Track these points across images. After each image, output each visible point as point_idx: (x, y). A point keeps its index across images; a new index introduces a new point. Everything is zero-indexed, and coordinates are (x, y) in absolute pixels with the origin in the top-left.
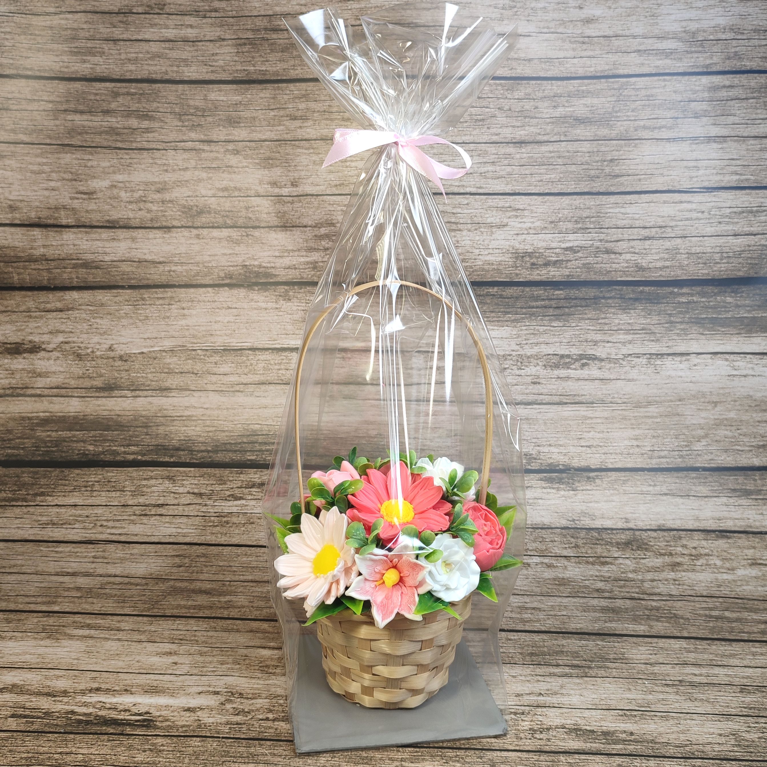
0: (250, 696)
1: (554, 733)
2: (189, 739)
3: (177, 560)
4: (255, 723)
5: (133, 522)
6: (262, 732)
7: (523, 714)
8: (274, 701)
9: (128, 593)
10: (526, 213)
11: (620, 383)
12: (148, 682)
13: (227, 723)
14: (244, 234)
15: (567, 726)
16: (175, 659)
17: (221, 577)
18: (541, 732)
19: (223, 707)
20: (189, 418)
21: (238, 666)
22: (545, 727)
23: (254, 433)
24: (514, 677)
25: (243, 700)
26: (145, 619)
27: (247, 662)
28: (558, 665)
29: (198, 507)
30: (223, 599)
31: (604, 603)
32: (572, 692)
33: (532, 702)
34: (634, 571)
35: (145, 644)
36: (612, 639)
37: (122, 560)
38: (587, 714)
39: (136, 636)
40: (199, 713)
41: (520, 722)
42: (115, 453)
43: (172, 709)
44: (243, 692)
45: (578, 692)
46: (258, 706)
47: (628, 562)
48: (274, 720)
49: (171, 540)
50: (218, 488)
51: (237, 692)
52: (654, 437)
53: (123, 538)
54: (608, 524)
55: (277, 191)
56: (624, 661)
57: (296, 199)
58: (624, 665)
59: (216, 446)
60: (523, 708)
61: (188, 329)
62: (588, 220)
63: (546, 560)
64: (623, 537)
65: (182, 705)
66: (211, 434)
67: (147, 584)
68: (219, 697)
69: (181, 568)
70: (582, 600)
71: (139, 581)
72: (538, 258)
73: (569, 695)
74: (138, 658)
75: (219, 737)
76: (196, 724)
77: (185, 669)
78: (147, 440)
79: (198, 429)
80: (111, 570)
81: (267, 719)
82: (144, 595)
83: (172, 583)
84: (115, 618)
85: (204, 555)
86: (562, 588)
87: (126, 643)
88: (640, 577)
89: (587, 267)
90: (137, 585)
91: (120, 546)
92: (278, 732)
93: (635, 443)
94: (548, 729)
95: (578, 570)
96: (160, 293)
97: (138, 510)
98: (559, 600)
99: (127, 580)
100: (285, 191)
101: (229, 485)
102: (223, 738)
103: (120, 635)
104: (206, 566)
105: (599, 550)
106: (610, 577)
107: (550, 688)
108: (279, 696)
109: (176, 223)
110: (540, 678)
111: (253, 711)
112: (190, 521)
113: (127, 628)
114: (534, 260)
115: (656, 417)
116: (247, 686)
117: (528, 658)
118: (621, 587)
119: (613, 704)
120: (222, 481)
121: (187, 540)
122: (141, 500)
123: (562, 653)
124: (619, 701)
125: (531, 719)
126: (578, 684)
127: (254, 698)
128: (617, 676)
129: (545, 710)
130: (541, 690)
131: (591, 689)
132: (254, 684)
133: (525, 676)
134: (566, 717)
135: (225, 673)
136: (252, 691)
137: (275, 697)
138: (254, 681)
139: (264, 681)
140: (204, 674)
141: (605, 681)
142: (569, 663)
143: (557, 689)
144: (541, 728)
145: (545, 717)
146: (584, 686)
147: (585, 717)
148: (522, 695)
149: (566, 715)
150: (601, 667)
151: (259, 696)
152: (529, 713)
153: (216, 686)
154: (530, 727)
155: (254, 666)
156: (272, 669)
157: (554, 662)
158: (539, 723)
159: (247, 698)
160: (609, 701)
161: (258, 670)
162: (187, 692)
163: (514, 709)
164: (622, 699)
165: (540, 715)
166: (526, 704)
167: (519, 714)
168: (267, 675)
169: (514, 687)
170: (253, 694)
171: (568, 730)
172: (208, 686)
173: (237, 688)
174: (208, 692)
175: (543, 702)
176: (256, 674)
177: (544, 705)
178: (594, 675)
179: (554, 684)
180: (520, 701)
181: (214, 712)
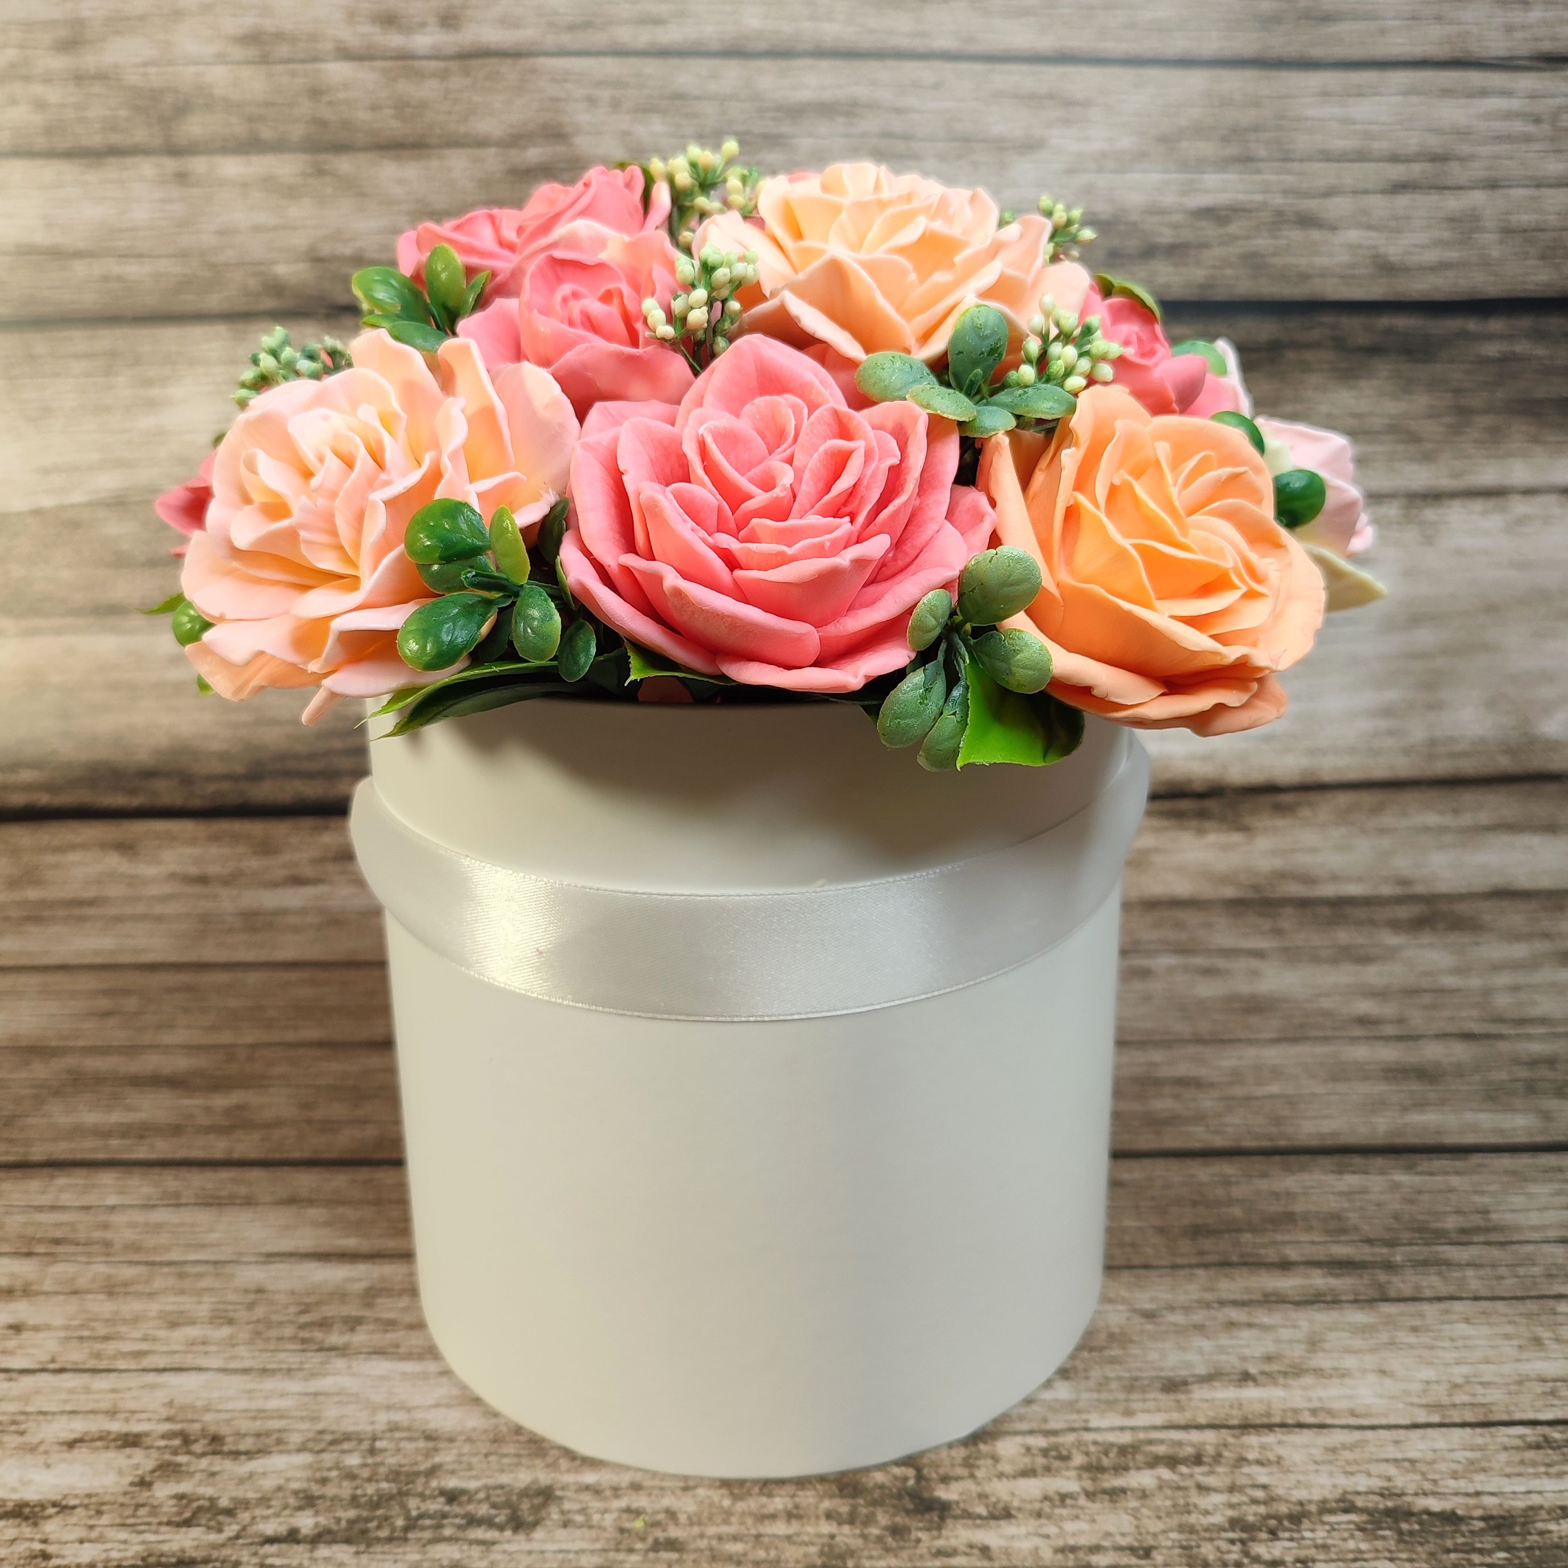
1: (1321, 1535)
4: (245, 1556)
7: (1197, 1460)
15: (1360, 1502)
17: (227, 1037)
18: (1273, 1533)
22: (1283, 1509)
24: (1150, 1316)
28: (1285, 1266)
30: (222, 1101)
32: (1350, 1362)
38: (1418, 1445)
40: (51, 1527)
41: (1195, 1498)
45: (1370, 1361)
56: (1493, 1237)
58: (1496, 1253)
60: (1195, 1436)
70: (1319, 1050)
73: (1343, 1374)
81: (292, 1537)
83: (72, 1060)
94: (1297, 1518)
98: (1253, 1051)
107: (1271, 1348)
110: (1236, 1315)
116: (242, 1404)
117: (1185, 1245)
118: (1427, 1008)
119: (1498, 1400)
123: (1288, 1219)
124: (1513, 1388)
125: (1228, 1481)
126: (1365, 1330)
127: (259, 1451)
128: (1483, 1293)
129: (1270, 1439)
130: (1244, 1359)
131: (1411, 1346)
132: (266, 1398)
133: (1187, 1309)
134: (1348, 1463)
135: (177, 1360)
136: (257, 1425)
137: (334, 1442)
138: (269, 1384)
139: (305, 1379)
140: (103, 1364)
141: (1446, 1312)
142: (1319, 1253)
143: (1297, 1352)
144: (1269, 1517)
145: (1275, 1469)
146: (1384, 1337)
147: (1412, 1462)
148: (1185, 1383)
149: (1347, 1455)
150: (1425, 1263)
151: (279, 1442)
152: (1218, 1457)
153: (133, 1412)
154: (1230, 1513)
155: (281, 1324)
156: (341, 1333)
157: (1271, 1255)
158: (1260, 1494)
159: (236, 1454)
160: (1480, 1390)
161: (294, 1339)
162: (31, 1439)
163: (1162, 1442)
164: (1520, 1383)
165: (1260, 1463)
166: (1202, 1420)
167: (1184, 1461)
168: (318, 1358)
169: (1153, 1356)
170: (258, 1435)
171: (1365, 1517)
172: (107, 1412)
173: (208, 1417)
174: (101, 1438)
175: (1259, 1408)
176: (282, 1356)
177: (1265, 1421)
178: (1407, 1291)
179: (1285, 1334)
180: (1181, 1409)
181: (105, 1520)
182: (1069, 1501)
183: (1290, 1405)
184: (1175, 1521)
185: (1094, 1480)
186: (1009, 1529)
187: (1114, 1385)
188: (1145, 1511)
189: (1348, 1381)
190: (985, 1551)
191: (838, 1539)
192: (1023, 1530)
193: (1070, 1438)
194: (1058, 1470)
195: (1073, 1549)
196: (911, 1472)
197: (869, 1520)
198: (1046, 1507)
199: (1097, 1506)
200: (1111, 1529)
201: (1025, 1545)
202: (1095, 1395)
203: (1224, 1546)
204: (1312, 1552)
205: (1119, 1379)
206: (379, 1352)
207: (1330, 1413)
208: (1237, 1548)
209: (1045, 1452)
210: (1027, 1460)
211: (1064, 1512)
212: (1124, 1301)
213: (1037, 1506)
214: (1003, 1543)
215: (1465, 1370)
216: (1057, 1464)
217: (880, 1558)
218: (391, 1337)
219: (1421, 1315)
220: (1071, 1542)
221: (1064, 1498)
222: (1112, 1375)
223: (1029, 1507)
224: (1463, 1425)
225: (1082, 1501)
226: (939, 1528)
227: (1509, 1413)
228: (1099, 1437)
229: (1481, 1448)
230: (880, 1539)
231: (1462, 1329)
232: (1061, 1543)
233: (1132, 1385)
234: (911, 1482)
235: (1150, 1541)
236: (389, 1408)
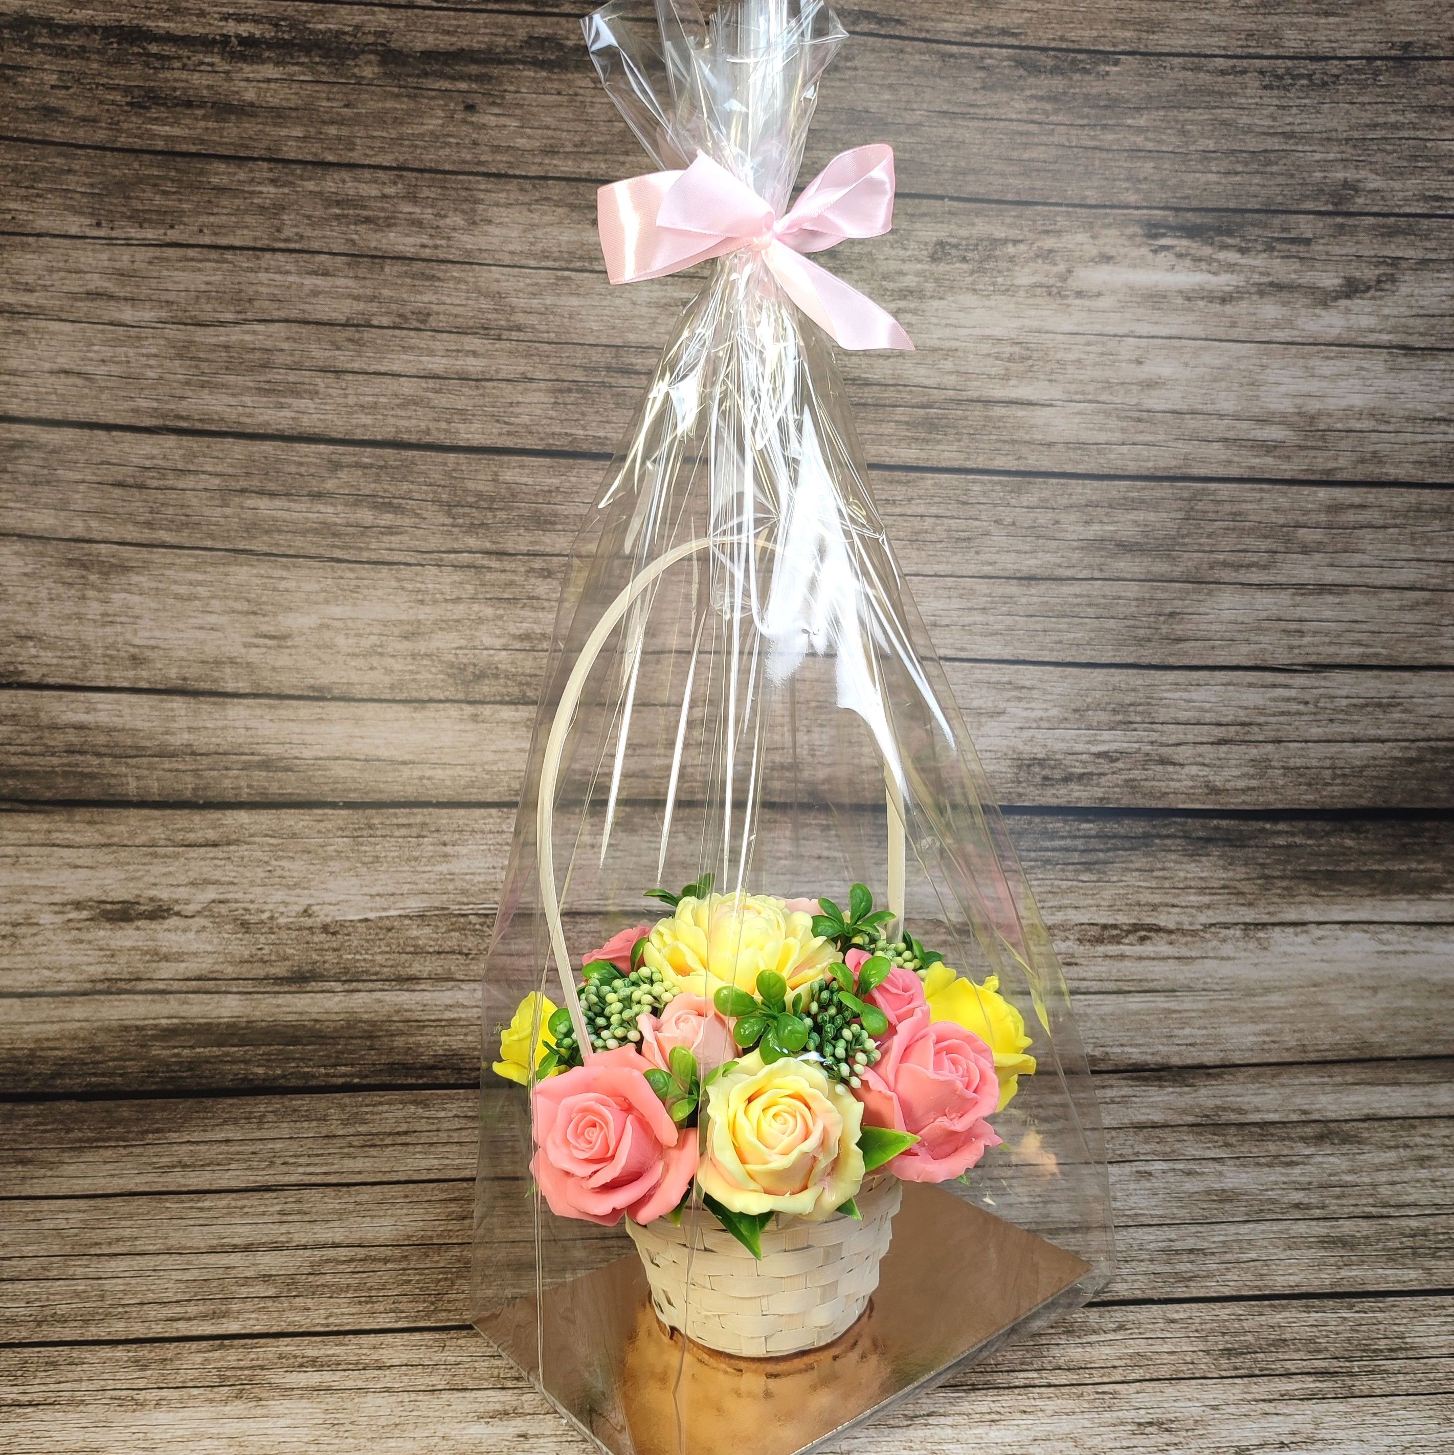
2: (1100, 202)
3: (1179, 630)
5: (1261, 711)
6: (1019, 217)
9: (1233, 540)
12: (1167, 320)
13: (1059, 233)
21: (1059, 356)
26: (1196, 471)
27: (1048, 369)
29: (1165, 739)
30: (1098, 529)
31: (548, 541)
34: (481, 620)
35: (1185, 406)
36: (561, 444)
37: (1260, 627)
39: (1200, 426)
40: (1095, 252)
43: (1129, 260)
46: (1027, 270)
47: (488, 641)
48: (1005, 241)
53: (1269, 677)
56: (560, 385)
58: (563, 375)
64: (485, 689)
65: (1118, 268)
67: (1212, 566)
69: (1168, 610)
71: (1225, 575)
74: (1188, 373)
75: (1068, 205)
76: (1096, 230)
80: (1270, 602)
82: (1209, 536)
83: (1177, 570)
85: (1141, 642)
87: (1210, 408)
88: (476, 607)
90: (1225, 564)
91: (1271, 662)
92: (1001, 219)
97: (1256, 733)
99: (1243, 576)
102: (1061, 205)
103: (1221, 428)
104: (1134, 617)
105: (528, 664)
106: (524, 607)
111: (1033, 259)
112: (1173, 713)
113: (1216, 445)
116: (1045, 314)
118: (512, 584)
122: (1254, 752)
126: (632, 330)
127: (1034, 287)
128: (580, 347)
131: (619, 318)
136: (1037, 301)
137: (1008, 290)
139: (1024, 326)
140: (1101, 338)
141: (598, 337)
143: (661, 317)
146: (626, 325)
150: (594, 369)
151: (1028, 291)
153: (1083, 310)
155: (1039, 360)
156: (1015, 353)
161: (1033, 351)
162: (1115, 298)
168: (1022, 338)
170: (1036, 296)
172: (1091, 311)
173: (1055, 306)
174: (1090, 296)
176: (1035, 341)
181: (1077, 254)
206: (999, 340)
218: (997, 350)
219: (608, 336)
231: (596, 327)
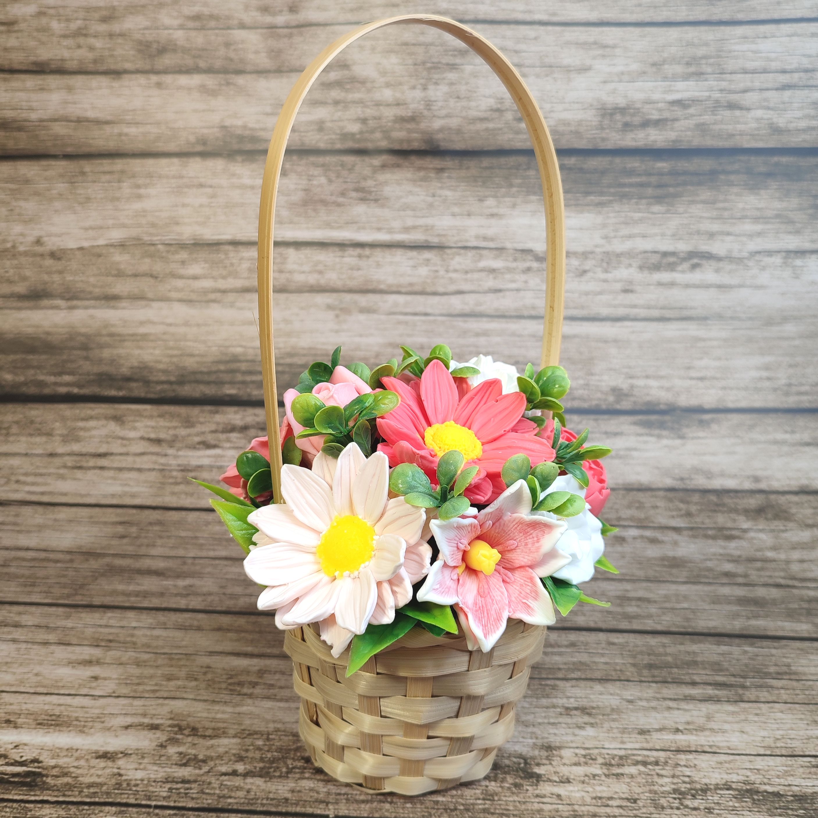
0: (209, 732)
1: (716, 798)
2: (97, 809)
3: (120, 529)
4: (213, 780)
5: (62, 477)
6: (224, 797)
7: (657, 763)
8: (248, 741)
9: (41, 573)
10: (618, 51)
11: (744, 292)
12: (46, 707)
13: (167, 780)
14: (223, 82)
15: (734, 786)
16: (96, 670)
17: (181, 552)
18: (694, 796)
19: (163, 751)
20: (145, 337)
21: (194, 683)
22: (698, 786)
23: (235, 359)
24: (630, 702)
25: (196, 740)
26: (61, 610)
27: (209, 676)
28: (694, 684)
29: (154, 458)
30: (181, 583)
31: (740, 592)
32: (726, 727)
33: (667, 745)
34: (774, 548)
35: (53, 648)
36: (765, 643)
37: (41, 528)
38: (760, 763)
39: (42, 636)
40: (121, 763)
41: (656, 779)
42: (41, 384)
43: (76, 754)
44: (198, 725)
45: (736, 727)
46: (221, 750)
47: (762, 536)
48: (246, 775)
49: (114, 502)
50: (183, 432)
51: (188, 726)
52: (791, 366)
53: (45, 499)
54: (731, 484)
55: (268, 19)
56: (793, 677)
57: (295, 31)
58: (795, 684)
59: (182, 376)
60: (655, 753)
61: (144, 216)
62: (704, 61)
63: (648, 533)
64: (753, 502)
65: (95, 748)
66: (175, 360)
67: (71, 561)
68: (158, 734)
69: (125, 541)
70: (707, 588)
71: (60, 556)
72: (633, 115)
73: (724, 732)
74: (37, 669)
75: (149, 806)
76: (113, 781)
77: (110, 687)
78: (87, 367)
79: (157, 352)
80: (23, 541)
81: (235, 773)
82: (64, 576)
83: (108, 560)
84: (16, 608)
85: (160, 523)
86: (674, 571)
87: (24, 646)
88: (782, 556)
89: (702, 128)
90: (57, 561)
91: (40, 509)
92: (252, 795)
93: (765, 374)
95: (693, 546)
96: (106, 164)
97: (70, 461)
98: (674, 587)
99: (43, 555)
100: (280, 20)
101: (199, 428)
102: (156, 807)
103: (18, 634)
104: (161, 537)
105: (721, 519)
106: (740, 557)
107: (690, 719)
108: (256, 733)
109: (128, 66)
110: (671, 704)
111: (212, 758)
112: (142, 477)
113: (30, 623)
114: (628, 119)
115: (793, 339)
116: (205, 715)
117: (645, 672)
118: (758, 570)
119: (798, 746)
120: (188, 423)
121: (137, 501)
122: (76, 447)
123: (695, 663)
124: (805, 741)
125: (671, 773)
126: (733, 713)
127: (215, 736)
128: (789, 701)
129: (690, 756)
130: (676, 723)
131: (755, 722)
132: (216, 713)
133: (648, 700)
134: (728, 769)
135: (172, 694)
136: (213, 725)
137: (249, 735)
138: (217, 707)
139: (233, 707)
140: (138, 695)
141: (772, 708)
142: (710, 679)
143: (701, 721)
144: (692, 789)
145: (693, 769)
146: (743, 717)
147: (758, 770)
148: (649, 731)
149: (727, 765)
150: (761, 686)
151: (224, 733)
152: (666, 763)
153: (154, 715)
154: (673, 786)
155: (220, 682)
156: (248, 688)
157: (687, 679)
158: (687, 779)
159: (204, 737)
160: (789, 741)
161: (226, 689)
162: (107, 725)
163: (639, 755)
164: (808, 739)
165: (685, 766)
166: (658, 748)
167: (650, 764)
168: (239, 698)
169: (633, 719)
170: (214, 729)
171: (737, 793)
172: (142, 714)
173: (189, 719)
174: (140, 725)
175: (684, 744)
176: (222, 696)
177: (688, 749)
178: (753, 698)
179: (695, 713)
180: (647, 742)
181: (146, 761)
182: (597, 778)
183: (699, 743)
184: (647, 788)
185: (608, 769)
186: (569, 787)
187: (615, 731)
188: (633, 784)
189: (726, 734)
190: (559, 796)
191: (489, 788)
192: (576, 789)
193: (596, 751)
194: (591, 764)
195: (600, 798)
196: (522, 761)
197: (503, 780)
198: (586, 779)
199: (610, 780)
200: (617, 790)
201: (578, 795)
202: (607, 735)
203: (671, 800)
204: (713, 805)
205: (617, 728)
206: (268, 698)
207: (718, 747)
208: (677, 801)
209: (585, 756)
210: (576, 759)
211: (595, 782)
212: (618, 695)
213: (582, 779)
214: (567, 793)
215: (781, 732)
216: (591, 761)
217: (509, 796)
218: (271, 691)
219: (760, 709)
220: (599, 795)
221: (594, 776)
222: (614, 726)
223: (578, 779)
224: (782, 756)
225: (603, 778)
226: (537, 785)
227: (803, 751)
228: (609, 752)
229: (791, 766)
230: (509, 788)
231: (779, 715)
232: (594, 795)
233: (624, 731)
234: (522, 765)
235: (636, 796)
236: (274, 722)
